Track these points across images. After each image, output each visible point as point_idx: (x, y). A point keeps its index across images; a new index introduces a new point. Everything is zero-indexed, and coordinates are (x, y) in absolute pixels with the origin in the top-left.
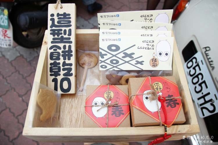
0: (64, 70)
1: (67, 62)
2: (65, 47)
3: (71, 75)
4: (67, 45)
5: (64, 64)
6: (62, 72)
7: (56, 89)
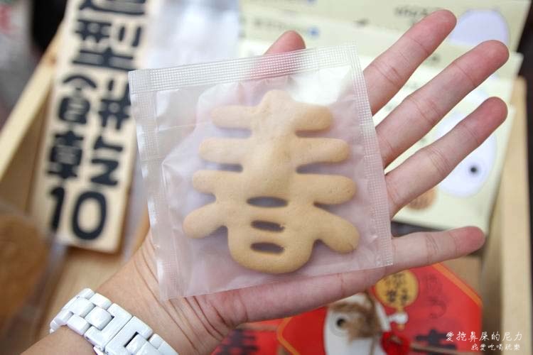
0: (95, 161)
2: (111, 85)
3: (113, 183)
4: (120, 79)
5: (99, 143)
6: (87, 171)
7: (55, 222)
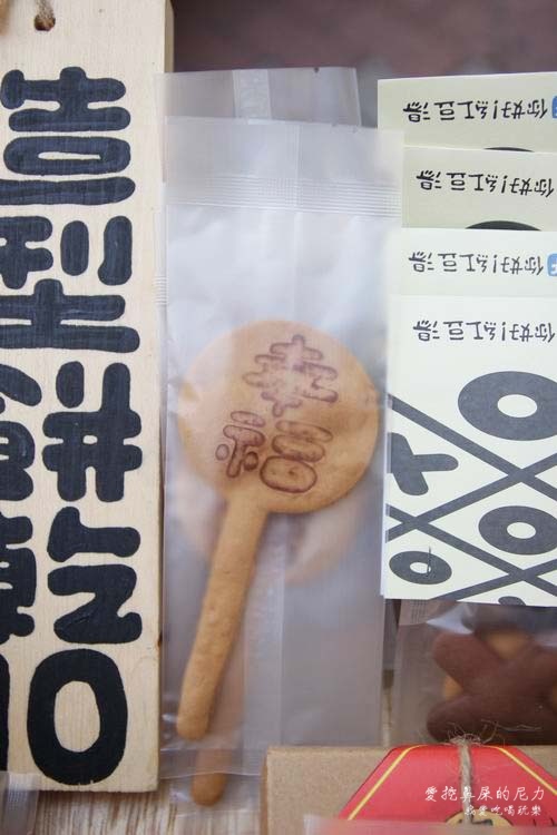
0: (63, 583)
1: (94, 512)
2: (70, 383)
3: (130, 629)
4: (95, 363)
5: (68, 533)
